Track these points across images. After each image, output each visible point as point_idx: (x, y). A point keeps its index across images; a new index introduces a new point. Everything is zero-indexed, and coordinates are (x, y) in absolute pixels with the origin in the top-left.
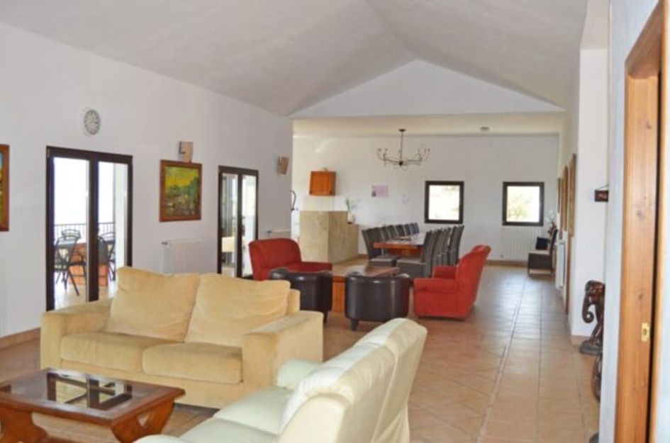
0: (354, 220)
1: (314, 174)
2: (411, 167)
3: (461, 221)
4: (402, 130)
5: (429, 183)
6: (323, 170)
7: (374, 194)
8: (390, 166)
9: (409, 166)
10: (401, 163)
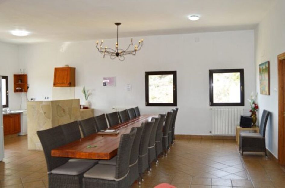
0: (90, 105)
1: (56, 70)
2: (127, 57)
3: (175, 104)
4: (118, 24)
5: (148, 74)
6: (66, 67)
7: (105, 84)
8: (108, 57)
9: (125, 56)
10: (117, 54)
